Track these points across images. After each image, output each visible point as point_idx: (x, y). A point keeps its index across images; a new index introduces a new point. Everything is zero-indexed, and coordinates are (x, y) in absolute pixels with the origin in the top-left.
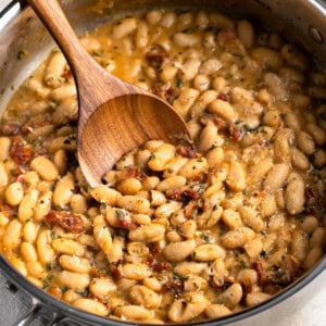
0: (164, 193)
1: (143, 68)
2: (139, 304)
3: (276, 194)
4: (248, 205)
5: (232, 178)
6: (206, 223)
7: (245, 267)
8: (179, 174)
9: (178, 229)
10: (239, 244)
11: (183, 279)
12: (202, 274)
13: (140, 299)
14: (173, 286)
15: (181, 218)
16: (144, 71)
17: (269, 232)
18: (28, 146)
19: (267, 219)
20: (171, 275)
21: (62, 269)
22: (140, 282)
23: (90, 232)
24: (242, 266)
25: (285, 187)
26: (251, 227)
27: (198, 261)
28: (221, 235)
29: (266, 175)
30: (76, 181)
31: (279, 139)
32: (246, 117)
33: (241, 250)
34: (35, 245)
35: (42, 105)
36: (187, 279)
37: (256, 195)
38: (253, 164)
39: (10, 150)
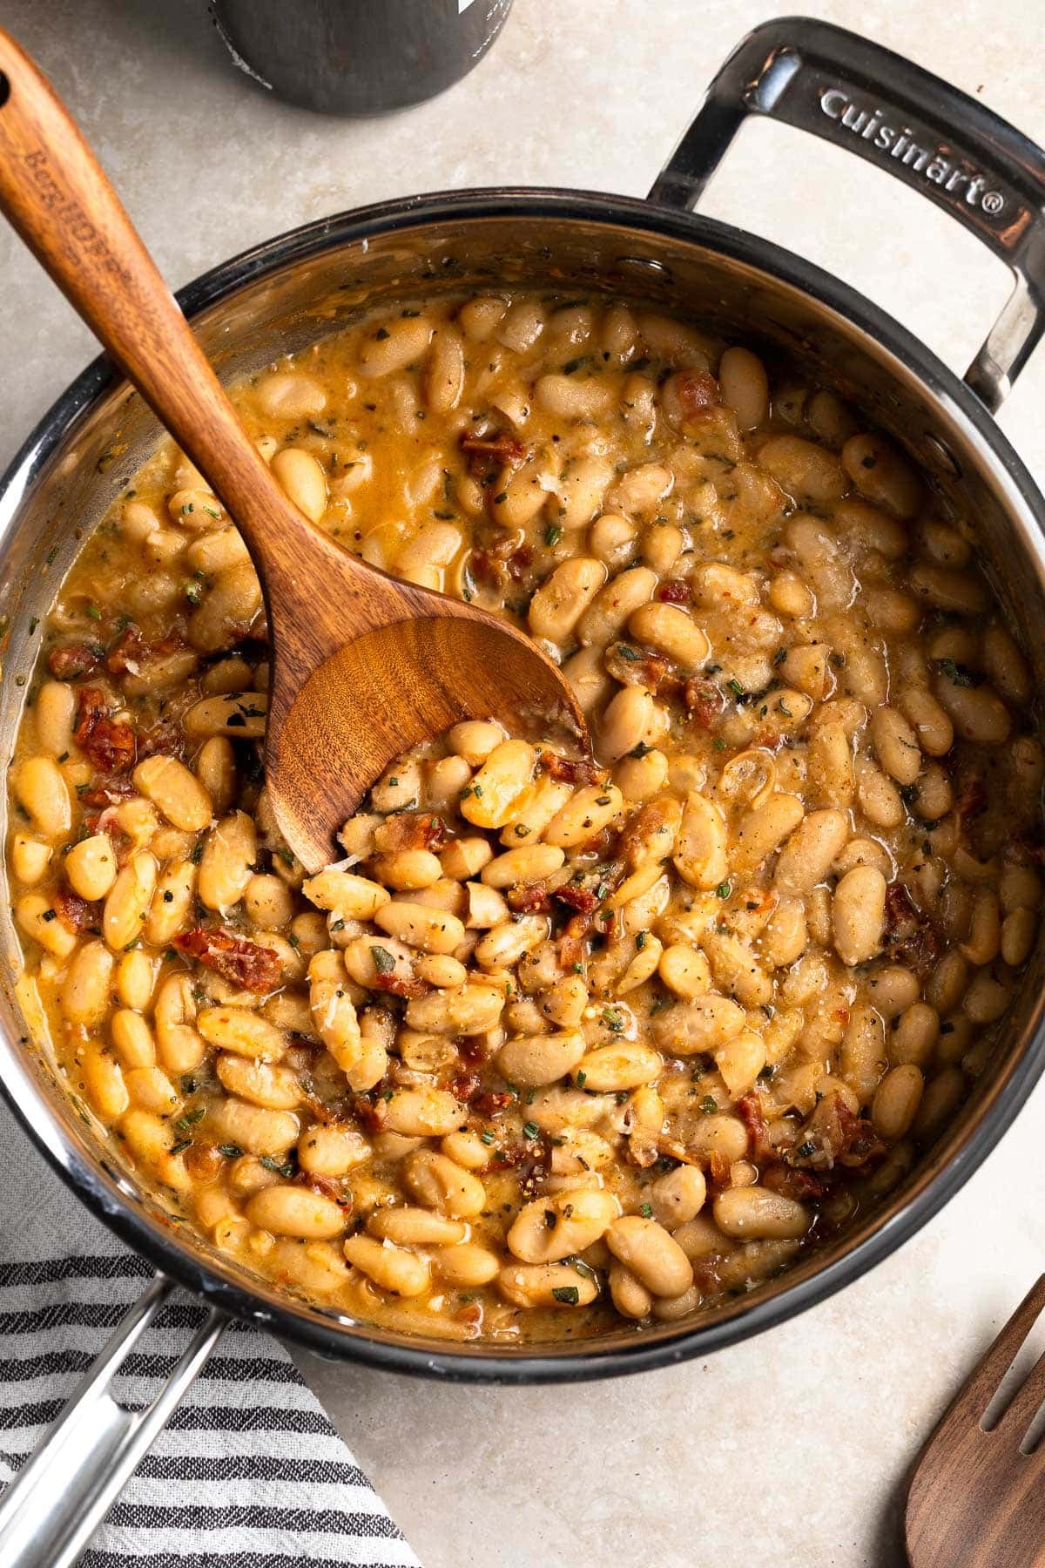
0: (504, 891)
1: (448, 477)
2: (430, 1208)
3: (808, 898)
4: (730, 932)
5: (688, 849)
6: (615, 983)
7: (714, 1112)
8: (542, 839)
9: (538, 995)
10: (703, 1047)
11: (550, 1142)
12: (599, 1126)
13: (432, 1194)
14: (522, 1158)
15: (547, 971)
16: (450, 488)
17: (783, 1009)
18: (125, 716)
19: (780, 973)
20: (517, 1127)
21: (226, 1094)
22: (435, 1143)
23: (299, 989)
24: (707, 1109)
25: (835, 879)
26: (734, 997)
27: (591, 1093)
28: (654, 1012)
29: (784, 843)
30: (260, 834)
31: (823, 734)
32: (734, 653)
33: (706, 1062)
34: (151, 1019)
35: (163, 587)
36: (559, 1143)
37: (752, 907)
38: (749, 809)
39: (75, 728)
